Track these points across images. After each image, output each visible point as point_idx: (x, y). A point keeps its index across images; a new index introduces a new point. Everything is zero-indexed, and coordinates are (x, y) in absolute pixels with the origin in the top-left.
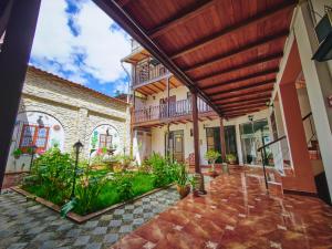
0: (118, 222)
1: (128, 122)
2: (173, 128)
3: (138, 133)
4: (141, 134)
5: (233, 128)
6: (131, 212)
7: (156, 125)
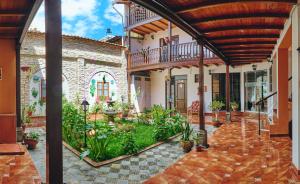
0: (127, 172)
1: (124, 67)
2: (175, 72)
3: (136, 79)
4: (140, 79)
5: (238, 75)
6: (136, 163)
7: (155, 70)
